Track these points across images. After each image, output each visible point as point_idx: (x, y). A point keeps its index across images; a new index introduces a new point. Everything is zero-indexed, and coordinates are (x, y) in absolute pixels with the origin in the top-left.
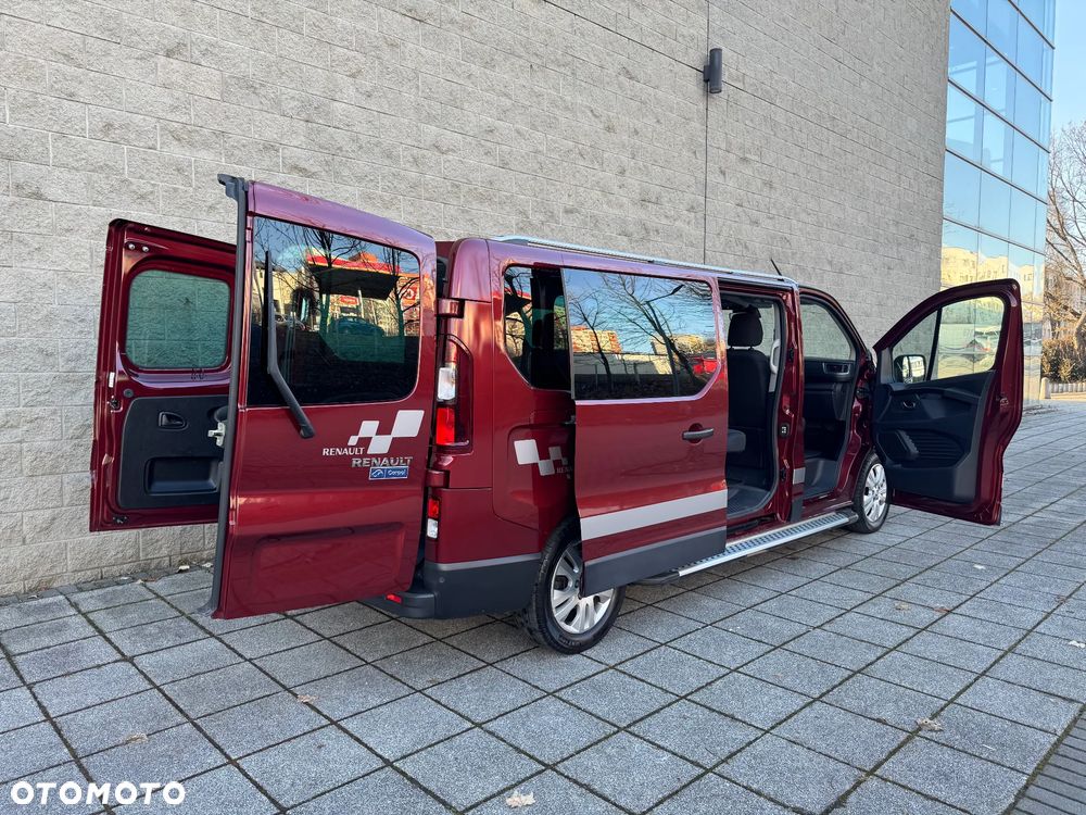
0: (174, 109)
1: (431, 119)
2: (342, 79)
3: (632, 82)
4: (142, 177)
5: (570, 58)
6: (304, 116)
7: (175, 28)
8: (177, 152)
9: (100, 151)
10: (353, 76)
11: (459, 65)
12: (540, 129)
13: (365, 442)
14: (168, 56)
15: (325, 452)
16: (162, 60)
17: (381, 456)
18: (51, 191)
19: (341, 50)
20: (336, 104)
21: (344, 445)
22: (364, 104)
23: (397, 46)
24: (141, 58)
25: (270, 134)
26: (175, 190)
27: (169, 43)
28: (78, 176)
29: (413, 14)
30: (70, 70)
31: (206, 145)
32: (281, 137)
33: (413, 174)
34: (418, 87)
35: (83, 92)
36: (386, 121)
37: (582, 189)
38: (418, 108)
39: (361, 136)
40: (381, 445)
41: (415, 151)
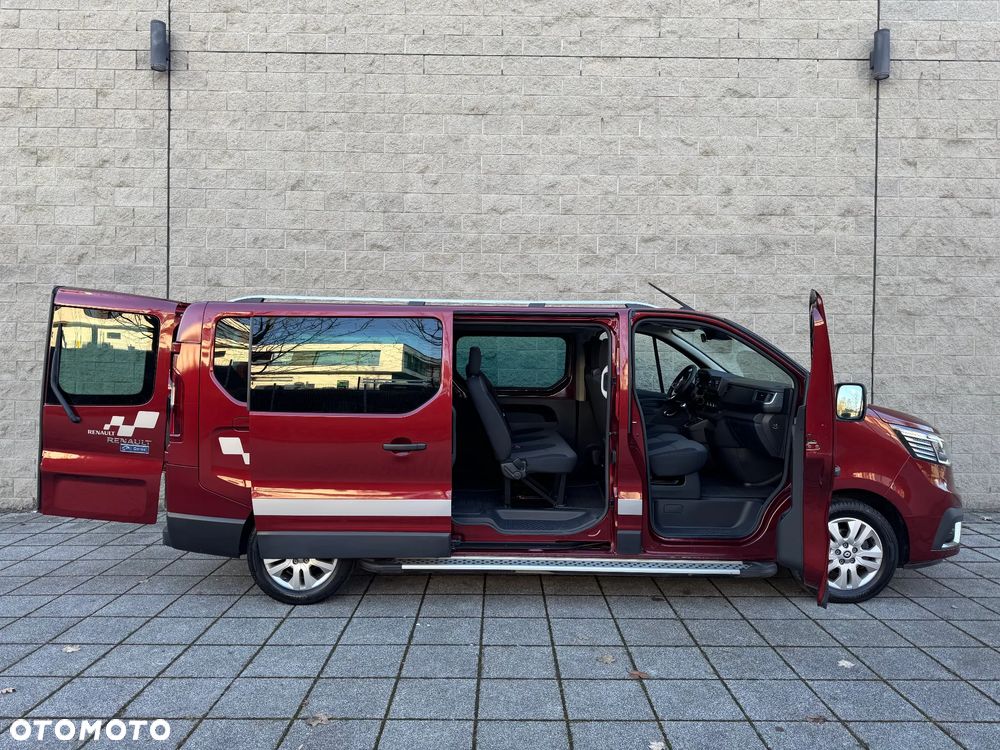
0: (294, 221)
1: (489, 189)
2: (413, 176)
3: (743, 100)
4: (274, 266)
5: (653, 99)
6: (381, 209)
7: (296, 171)
8: (296, 248)
9: (251, 254)
10: (422, 172)
11: (520, 139)
12: (610, 172)
13: (115, 429)
14: (292, 190)
15: (89, 432)
16: (289, 193)
17: (127, 438)
18: (226, 281)
19: (412, 156)
20: (408, 195)
21: (101, 429)
22: (429, 190)
23: (461, 140)
24: (277, 195)
25: (357, 226)
26: (294, 271)
27: (292, 182)
28: (239, 271)
29: (476, 111)
30: (238, 211)
31: (315, 240)
32: (365, 226)
33: (472, 235)
34: (479, 167)
35: (244, 222)
36: (448, 199)
37: (666, 217)
38: (478, 183)
39: (427, 215)
40: (127, 431)
41: (474, 217)
